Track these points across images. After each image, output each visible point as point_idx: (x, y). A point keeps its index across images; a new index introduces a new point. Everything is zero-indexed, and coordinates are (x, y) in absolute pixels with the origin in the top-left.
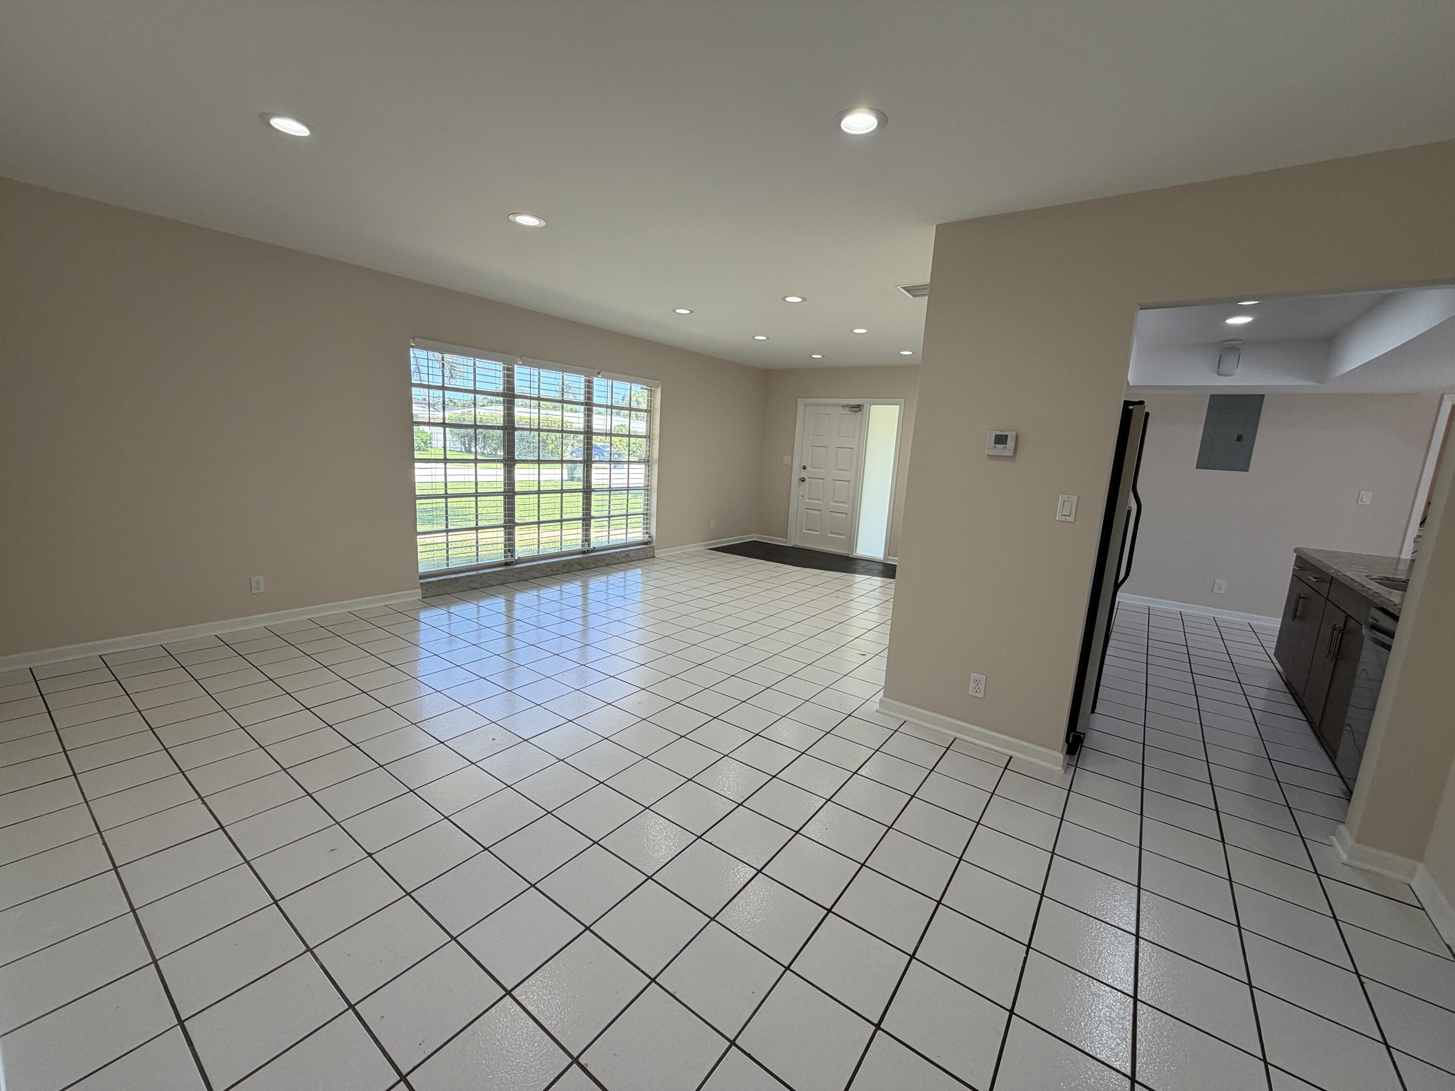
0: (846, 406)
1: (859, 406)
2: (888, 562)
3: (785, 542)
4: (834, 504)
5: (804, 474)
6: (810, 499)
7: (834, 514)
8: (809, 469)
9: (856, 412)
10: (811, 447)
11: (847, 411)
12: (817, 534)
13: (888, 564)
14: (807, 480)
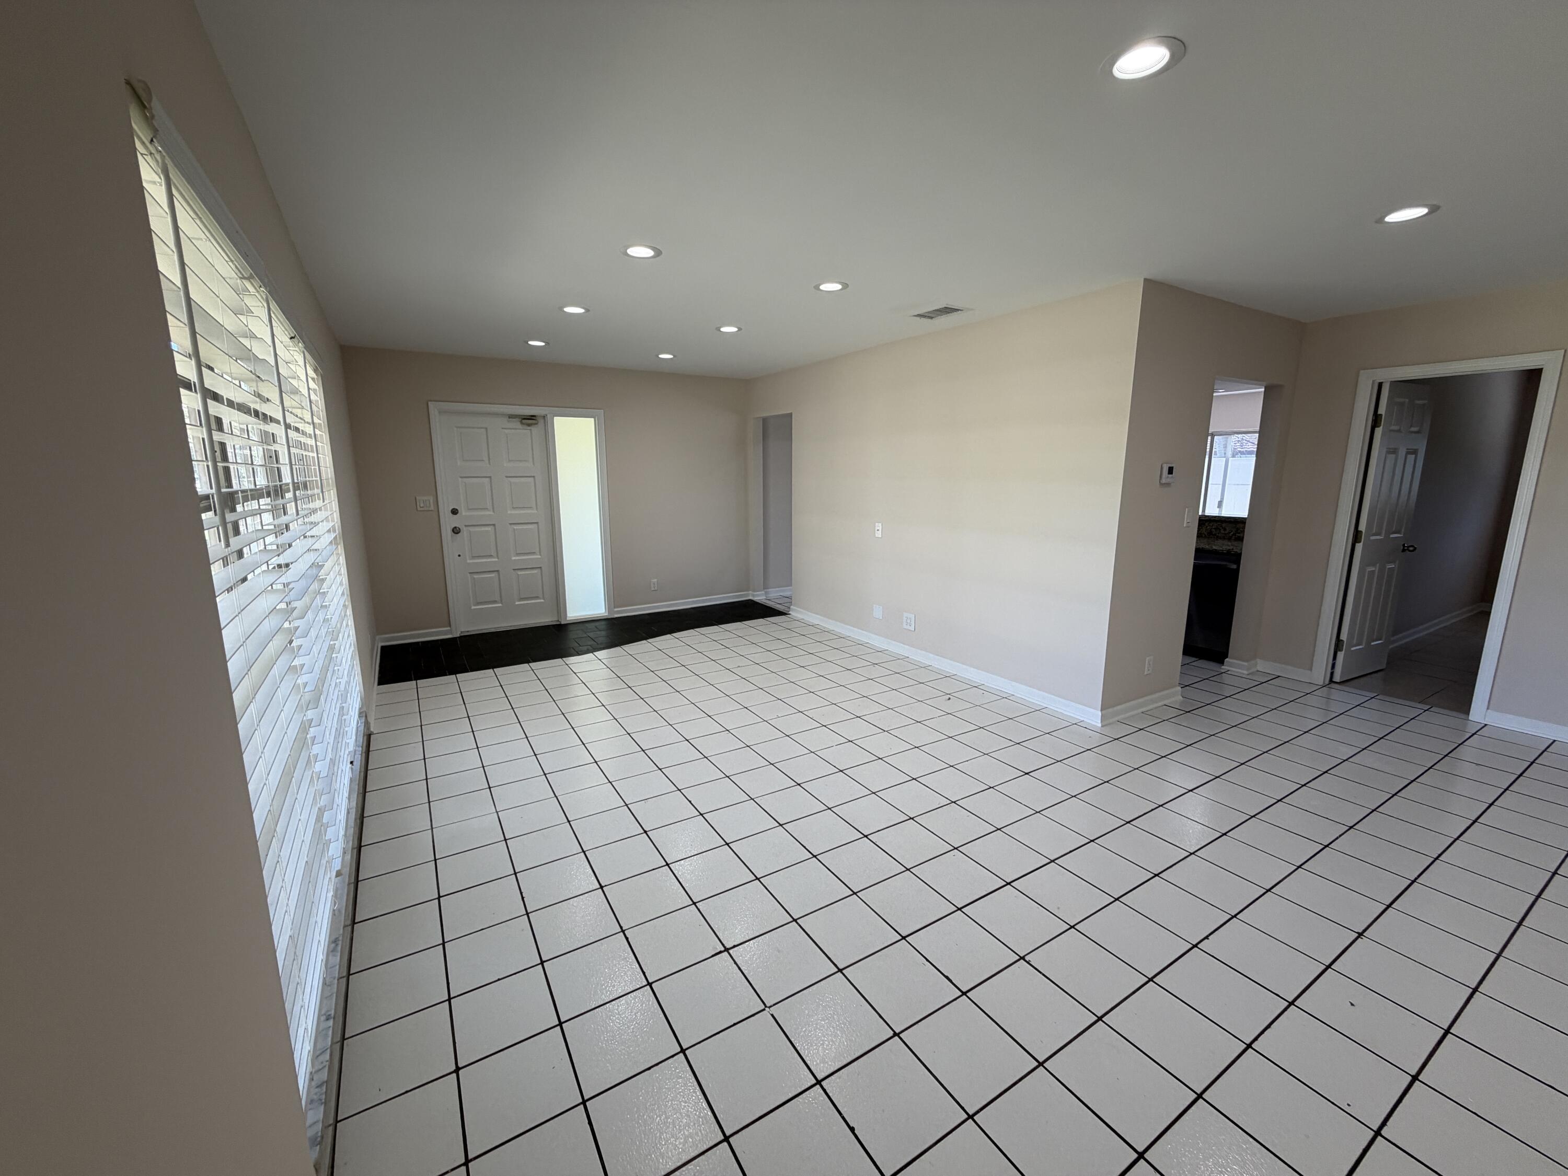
0: (511, 417)
1: (532, 417)
2: (616, 616)
3: (450, 632)
4: (517, 558)
5: (455, 521)
6: (473, 557)
7: (520, 573)
8: (463, 512)
9: (529, 425)
10: (460, 479)
11: (516, 424)
12: (499, 607)
13: (616, 618)
14: (464, 529)
